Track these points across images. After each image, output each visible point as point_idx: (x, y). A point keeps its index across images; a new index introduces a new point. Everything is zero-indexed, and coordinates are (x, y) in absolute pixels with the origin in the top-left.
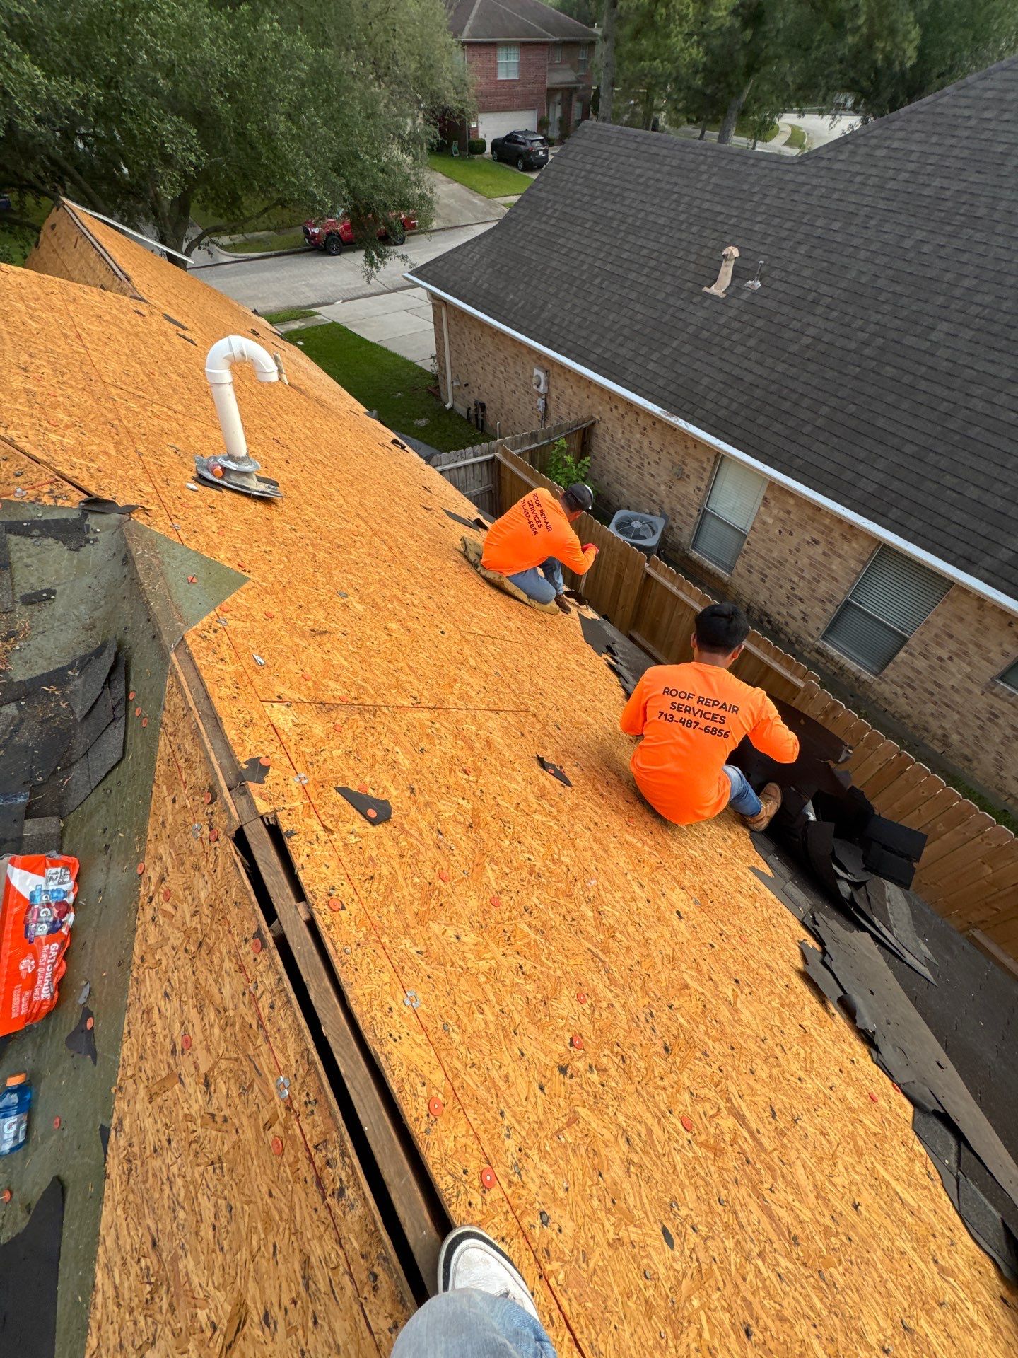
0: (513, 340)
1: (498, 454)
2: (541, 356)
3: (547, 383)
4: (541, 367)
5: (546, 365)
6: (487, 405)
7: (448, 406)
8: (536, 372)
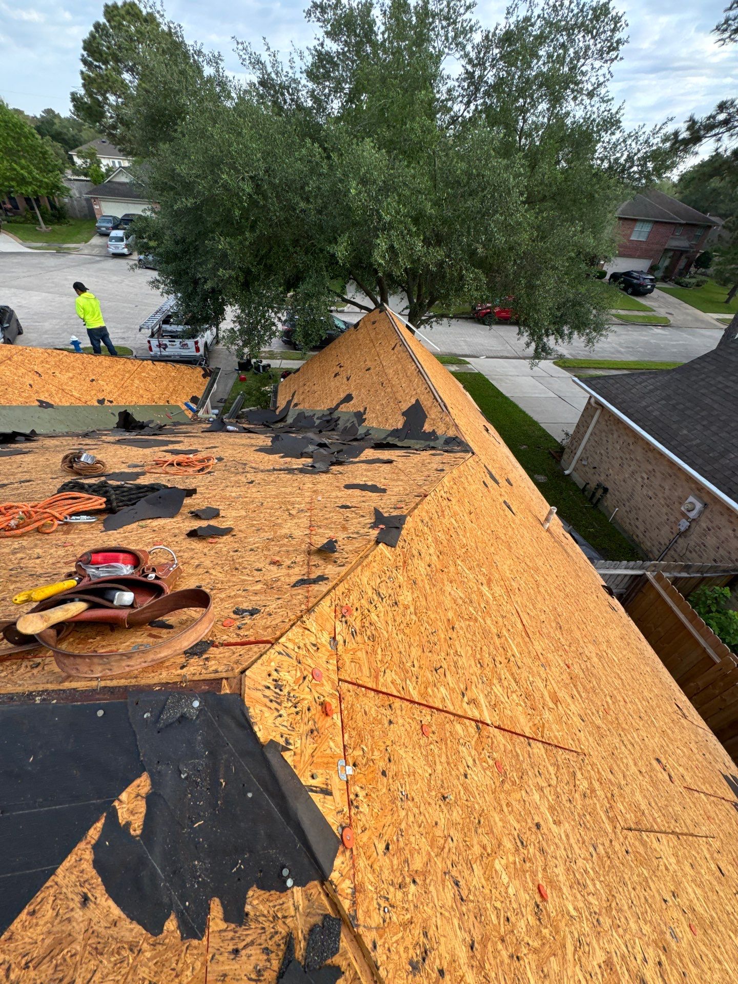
0: (672, 463)
1: (648, 573)
2: (701, 488)
3: (701, 513)
4: (699, 498)
5: (707, 499)
6: (610, 490)
7: (567, 472)
8: (691, 499)
